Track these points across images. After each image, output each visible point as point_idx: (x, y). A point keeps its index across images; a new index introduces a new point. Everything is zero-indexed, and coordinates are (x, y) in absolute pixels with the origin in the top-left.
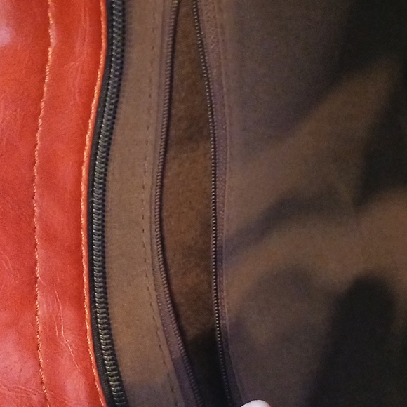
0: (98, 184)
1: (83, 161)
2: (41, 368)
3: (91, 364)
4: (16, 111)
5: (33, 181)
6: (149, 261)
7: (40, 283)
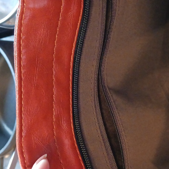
0: (77, 63)
1: (72, 54)
2: (55, 136)
3: (73, 135)
4: (48, 31)
5: (53, 60)
6: (93, 95)
7: (55, 101)
